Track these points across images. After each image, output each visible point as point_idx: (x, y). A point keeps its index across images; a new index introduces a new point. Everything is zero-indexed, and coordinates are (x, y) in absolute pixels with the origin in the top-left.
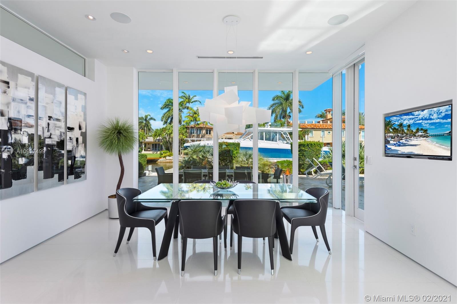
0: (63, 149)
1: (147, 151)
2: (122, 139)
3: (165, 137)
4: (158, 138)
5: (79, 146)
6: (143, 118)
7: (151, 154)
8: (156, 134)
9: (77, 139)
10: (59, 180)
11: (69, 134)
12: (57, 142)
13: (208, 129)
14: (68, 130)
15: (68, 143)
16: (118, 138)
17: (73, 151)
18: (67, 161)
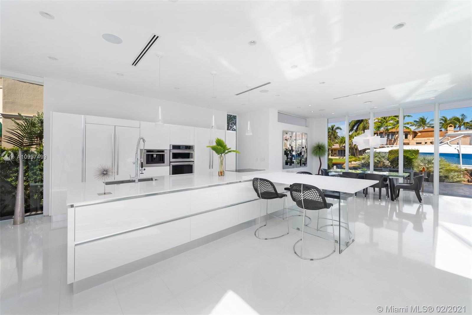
1: (333, 156)
2: (321, 151)
4: (344, 145)
6: (330, 129)
7: (337, 159)
11: (303, 150)
15: (302, 153)
16: (319, 151)
17: (304, 155)
18: (302, 159)
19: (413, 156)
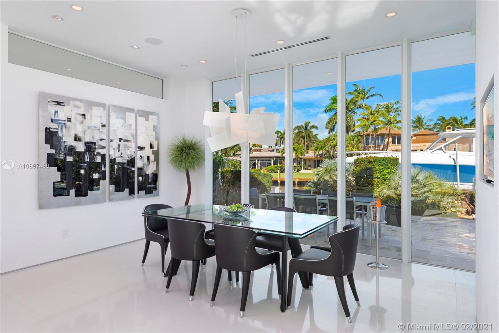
0: (134, 167)
1: (307, 169)
3: (328, 151)
4: (321, 152)
5: (150, 164)
7: (311, 174)
8: (318, 147)
9: (148, 158)
10: (130, 194)
11: (139, 153)
12: (127, 160)
13: (396, 136)
14: (138, 149)
15: (138, 161)
17: (144, 168)
18: (138, 178)
19: (389, 168)
